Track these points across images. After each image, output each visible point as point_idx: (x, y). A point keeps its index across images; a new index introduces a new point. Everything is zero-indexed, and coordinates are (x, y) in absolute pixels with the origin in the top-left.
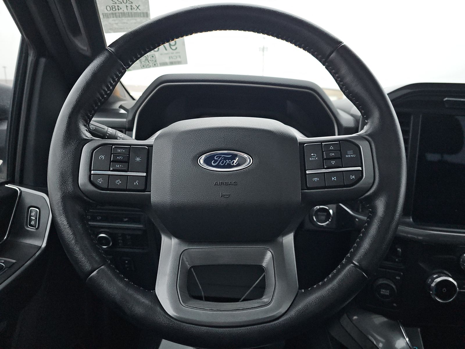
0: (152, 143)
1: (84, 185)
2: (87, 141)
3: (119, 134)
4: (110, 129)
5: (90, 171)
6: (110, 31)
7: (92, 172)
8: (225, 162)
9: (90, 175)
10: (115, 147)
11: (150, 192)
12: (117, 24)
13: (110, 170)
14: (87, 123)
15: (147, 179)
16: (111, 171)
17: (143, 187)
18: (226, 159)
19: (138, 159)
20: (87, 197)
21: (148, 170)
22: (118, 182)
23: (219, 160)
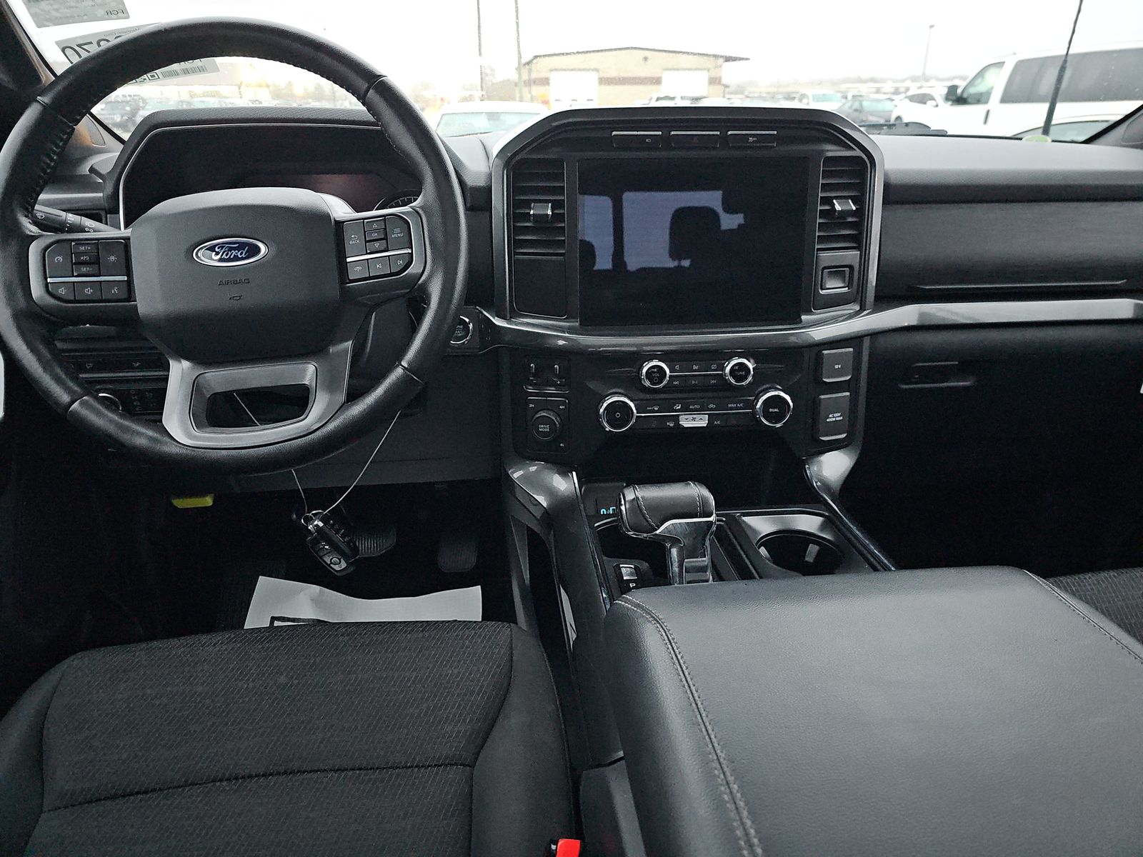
0: (129, 235)
1: (41, 298)
2: (33, 238)
3: (88, 222)
4: (71, 215)
5: (46, 279)
6: (46, 23)
7: (49, 280)
8: (230, 254)
9: (47, 285)
10: (76, 244)
11: (136, 301)
12: (57, 10)
13: (73, 276)
14: (29, 212)
15: (130, 283)
16: (76, 276)
17: (125, 296)
18: (231, 249)
19: (113, 258)
20: (47, 313)
21: (129, 272)
22: (88, 291)
23: (223, 251)
